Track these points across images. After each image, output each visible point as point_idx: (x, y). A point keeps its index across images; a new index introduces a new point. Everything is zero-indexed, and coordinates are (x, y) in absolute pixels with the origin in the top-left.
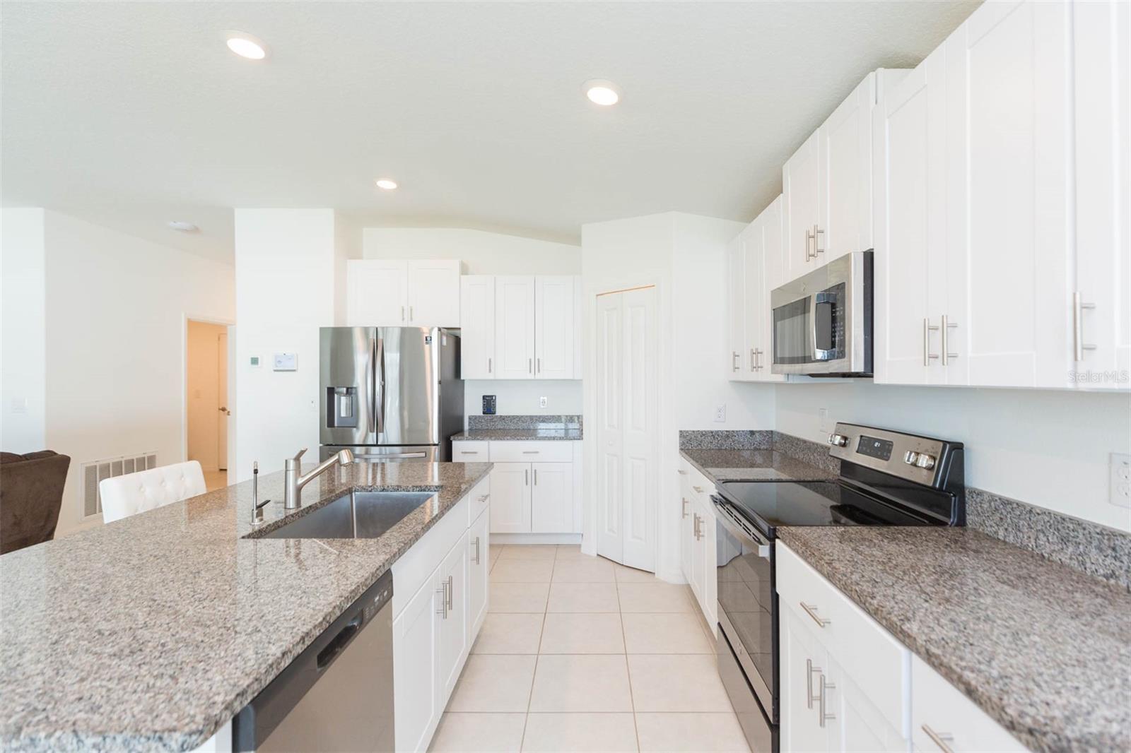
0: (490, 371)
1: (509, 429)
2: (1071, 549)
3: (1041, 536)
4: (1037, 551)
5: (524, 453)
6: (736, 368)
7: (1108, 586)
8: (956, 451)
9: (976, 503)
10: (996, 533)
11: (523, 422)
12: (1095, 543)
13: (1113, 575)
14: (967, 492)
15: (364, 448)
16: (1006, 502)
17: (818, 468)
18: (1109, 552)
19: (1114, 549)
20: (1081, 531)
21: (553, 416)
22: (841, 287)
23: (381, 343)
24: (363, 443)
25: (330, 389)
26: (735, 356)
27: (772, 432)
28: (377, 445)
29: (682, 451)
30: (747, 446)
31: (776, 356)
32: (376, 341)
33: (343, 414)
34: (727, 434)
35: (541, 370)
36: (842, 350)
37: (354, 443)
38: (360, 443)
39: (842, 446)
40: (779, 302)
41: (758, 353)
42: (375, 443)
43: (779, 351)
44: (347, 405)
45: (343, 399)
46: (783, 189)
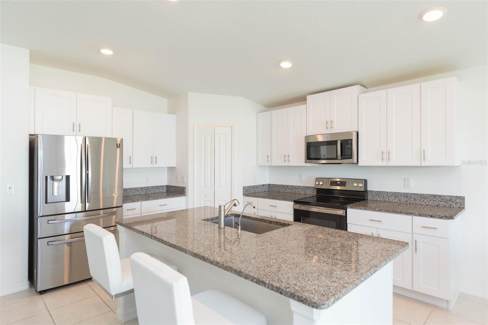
0: (131, 163)
1: (130, 196)
2: (397, 198)
3: (390, 197)
4: (389, 201)
5: (160, 206)
6: (268, 161)
7: (405, 204)
8: (366, 181)
9: (371, 193)
10: (377, 199)
11: (137, 191)
12: (403, 196)
13: (407, 201)
14: (368, 191)
15: (74, 214)
16: (380, 192)
17: (301, 194)
18: (406, 197)
19: (407, 196)
20: (400, 194)
21: (153, 187)
22: (351, 140)
23: (88, 146)
24: (75, 211)
25: (46, 177)
26: (268, 156)
27: (269, 185)
28: (85, 211)
29: (244, 195)
30: (263, 191)
31: (309, 157)
32: (83, 145)
33: (56, 194)
34: (257, 187)
35: (157, 162)
36: (351, 157)
37: (66, 212)
38: (73, 211)
39: (322, 185)
40: (311, 140)
41: (289, 156)
42: (84, 210)
43: (312, 156)
44: (58, 187)
45: (56, 184)
46: (305, 103)
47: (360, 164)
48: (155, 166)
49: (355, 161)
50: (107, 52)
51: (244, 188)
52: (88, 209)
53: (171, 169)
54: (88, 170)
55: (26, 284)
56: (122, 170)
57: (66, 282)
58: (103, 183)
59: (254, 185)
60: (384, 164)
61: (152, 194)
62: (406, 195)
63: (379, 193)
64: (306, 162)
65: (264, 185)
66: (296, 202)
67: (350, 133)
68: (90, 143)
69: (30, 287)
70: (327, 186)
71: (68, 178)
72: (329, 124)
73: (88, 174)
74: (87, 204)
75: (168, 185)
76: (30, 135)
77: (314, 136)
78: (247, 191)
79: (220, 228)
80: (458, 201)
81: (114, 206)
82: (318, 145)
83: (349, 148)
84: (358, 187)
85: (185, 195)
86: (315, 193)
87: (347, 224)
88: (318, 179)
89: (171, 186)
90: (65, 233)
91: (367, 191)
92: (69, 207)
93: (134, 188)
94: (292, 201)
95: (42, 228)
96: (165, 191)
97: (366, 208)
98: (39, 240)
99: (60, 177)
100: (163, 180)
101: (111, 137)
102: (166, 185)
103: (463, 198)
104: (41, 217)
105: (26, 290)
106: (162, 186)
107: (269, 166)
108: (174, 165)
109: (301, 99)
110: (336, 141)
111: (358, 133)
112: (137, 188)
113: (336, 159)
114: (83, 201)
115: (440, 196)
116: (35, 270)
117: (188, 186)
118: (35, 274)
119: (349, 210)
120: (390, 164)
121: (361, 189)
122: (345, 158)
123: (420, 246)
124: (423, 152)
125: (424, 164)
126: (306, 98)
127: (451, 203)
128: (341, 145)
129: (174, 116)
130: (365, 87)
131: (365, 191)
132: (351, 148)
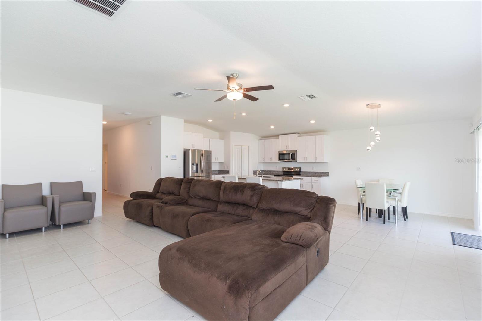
2: (310, 174)
3: (308, 173)
4: (308, 175)
5: (222, 177)
6: (263, 160)
8: (300, 168)
10: (304, 173)
16: (305, 171)
21: (214, 170)
22: (295, 153)
25: (192, 164)
26: (263, 158)
27: (263, 170)
28: (202, 176)
31: (280, 159)
33: (194, 170)
36: (294, 159)
37: (196, 176)
38: (198, 176)
39: (285, 170)
40: (280, 153)
41: (272, 158)
43: (281, 158)
45: (194, 166)
46: (278, 138)
47: (298, 161)
48: (217, 161)
49: (296, 161)
50: (210, 121)
51: (253, 171)
53: (221, 163)
59: (257, 170)
60: (305, 162)
61: (213, 174)
62: (313, 172)
64: (279, 161)
65: (261, 171)
67: (295, 150)
70: (287, 170)
71: (197, 164)
72: (287, 147)
75: (219, 170)
76: (184, 149)
77: (282, 151)
78: (254, 173)
80: (327, 173)
82: (284, 154)
84: (298, 170)
86: (282, 173)
88: (284, 168)
91: (301, 172)
92: (197, 174)
96: (218, 173)
99: (195, 164)
101: (209, 150)
103: (328, 173)
106: (217, 171)
107: (263, 163)
108: (223, 161)
109: (277, 136)
110: (290, 153)
111: (297, 150)
113: (290, 160)
114: (201, 173)
115: (322, 172)
117: (230, 170)
120: (307, 161)
121: (299, 171)
122: (293, 159)
123: (314, 186)
124: (316, 158)
125: (317, 161)
126: (278, 136)
127: (326, 174)
128: (291, 154)
129: (223, 141)
130: (300, 134)
131: (300, 172)
132: (295, 156)
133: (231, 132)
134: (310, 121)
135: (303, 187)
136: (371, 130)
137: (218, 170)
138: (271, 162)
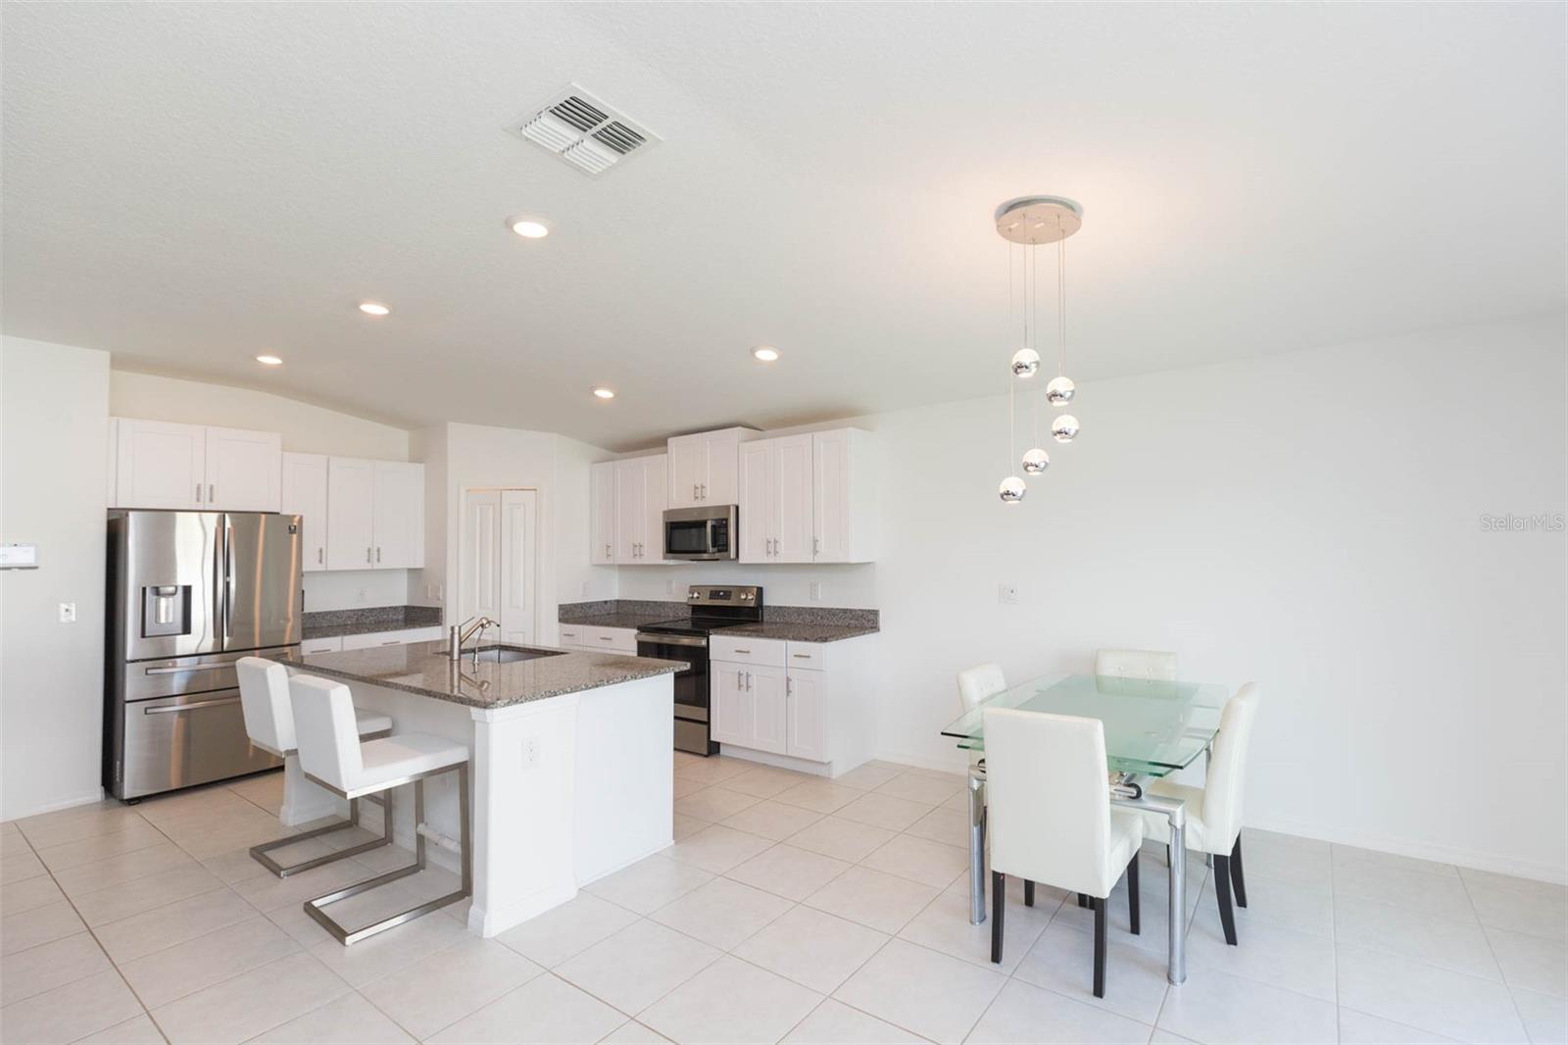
0: (321, 561)
1: (321, 627)
2: (800, 617)
3: (792, 615)
4: (791, 622)
6: (608, 556)
7: (810, 625)
8: (760, 590)
9: (768, 610)
10: (774, 619)
11: (338, 617)
12: (808, 613)
13: (813, 621)
14: (764, 607)
15: (196, 658)
16: (780, 607)
17: (655, 614)
18: (812, 614)
20: (804, 611)
21: (374, 609)
22: (727, 520)
23: (229, 532)
24: (200, 651)
25: (144, 589)
26: (609, 546)
27: (618, 601)
28: (222, 652)
29: (560, 620)
30: (603, 612)
31: (671, 549)
32: (220, 529)
33: (163, 620)
34: (590, 605)
35: (381, 560)
36: (727, 548)
37: (178, 654)
38: (194, 652)
39: (698, 598)
40: (674, 518)
42: (220, 650)
43: (675, 546)
44: (167, 608)
45: (163, 601)
46: (666, 452)
47: (742, 560)
48: (377, 566)
49: (735, 556)
50: (270, 361)
51: (561, 607)
52: (228, 647)
53: (414, 573)
54: (228, 575)
55: (97, 793)
56: (300, 575)
57: (174, 786)
58: (261, 610)
59: (582, 601)
60: (770, 560)
61: (371, 624)
62: (812, 611)
63: (780, 610)
64: (665, 558)
65: (606, 602)
66: (642, 629)
67: (728, 508)
68: (232, 524)
69: (106, 797)
70: (706, 601)
71: (187, 590)
72: (698, 490)
73: (228, 584)
74: (226, 639)
75: (410, 605)
76: (108, 510)
77: (677, 512)
78: (567, 612)
79: (452, 660)
80: (872, 617)
81: (286, 643)
83: (723, 534)
84: (751, 599)
85: (440, 624)
86: (688, 614)
87: (709, 661)
88: (693, 589)
89: (414, 607)
90: (175, 693)
91: (761, 606)
92: (184, 644)
93: (330, 612)
94: (634, 628)
95: (133, 683)
96: (401, 617)
97: (760, 634)
98: (127, 705)
99: (171, 589)
100: (398, 596)
101: (280, 512)
102: (405, 607)
103: (875, 613)
104: (132, 662)
105: (97, 803)
106: (395, 608)
107: (618, 566)
108: (420, 565)
109: (661, 441)
110: (702, 524)
111: (737, 508)
112: (337, 612)
113: (707, 551)
114: (218, 634)
115: (850, 611)
116: (118, 763)
117: (445, 605)
118: (118, 771)
119: (712, 638)
121: (752, 604)
122: (719, 551)
123: (795, 686)
124: (815, 541)
125: (819, 559)
126: (666, 444)
127: (862, 622)
128: (713, 527)
129: (423, 465)
130: (757, 427)
131: (759, 607)
132: (726, 534)
133: (450, 424)
134: (753, 351)
135: (748, 687)
136: (1020, 367)
137: (405, 603)
138: (638, 561)
